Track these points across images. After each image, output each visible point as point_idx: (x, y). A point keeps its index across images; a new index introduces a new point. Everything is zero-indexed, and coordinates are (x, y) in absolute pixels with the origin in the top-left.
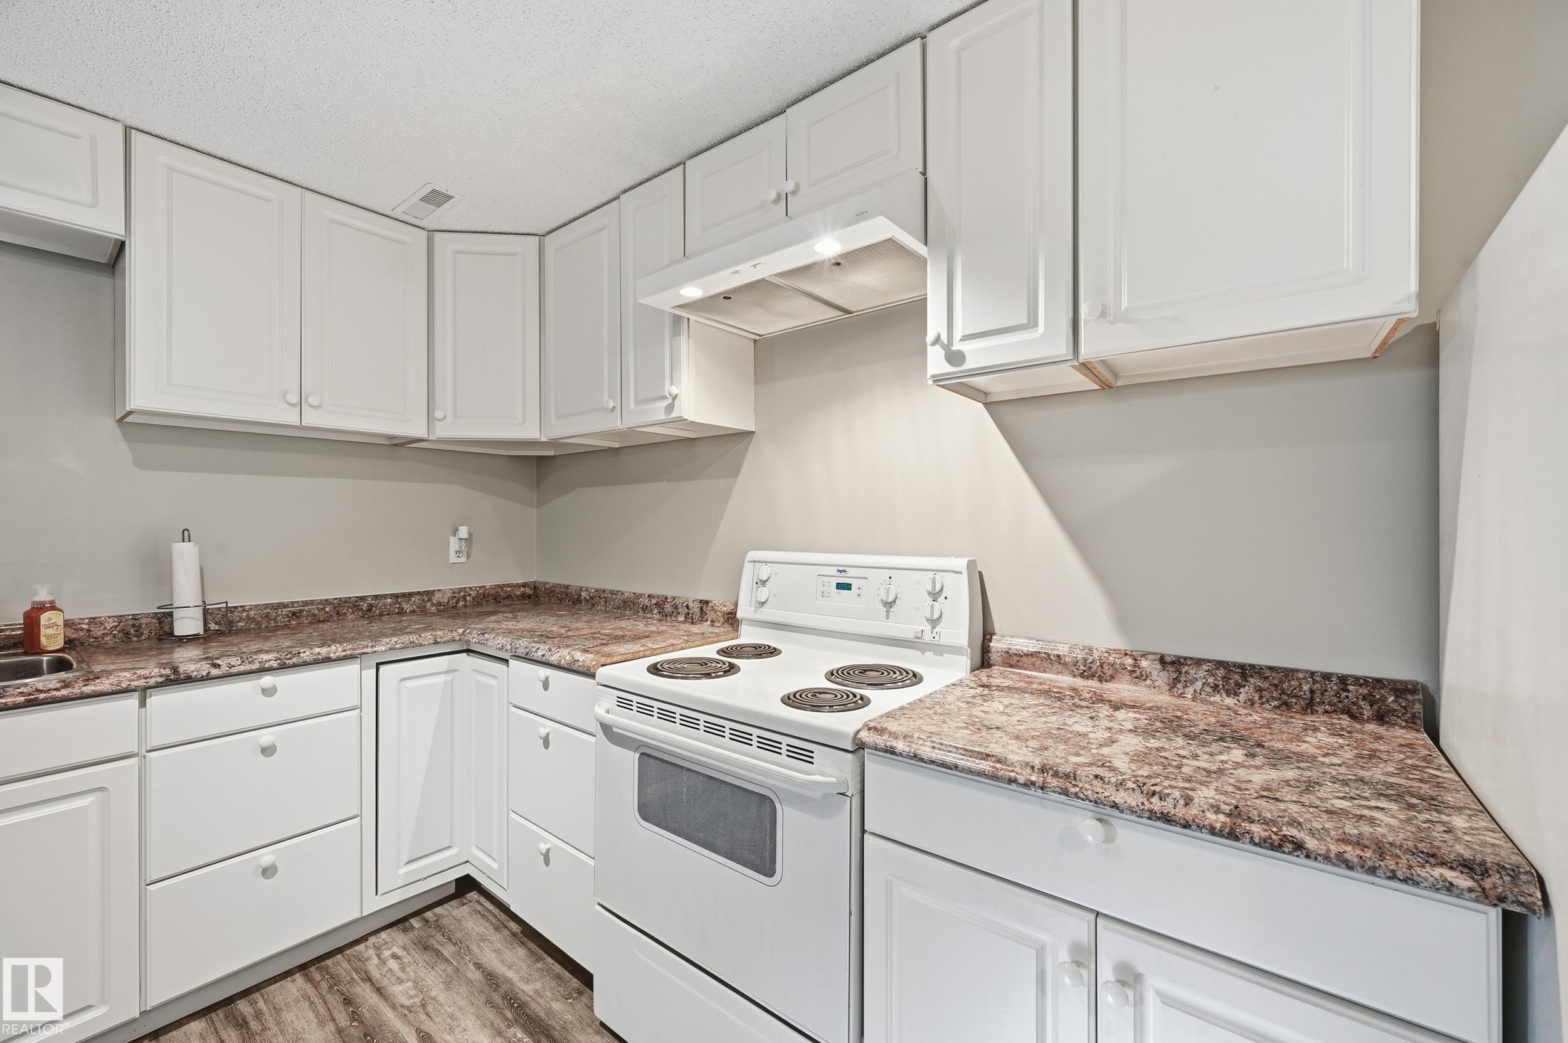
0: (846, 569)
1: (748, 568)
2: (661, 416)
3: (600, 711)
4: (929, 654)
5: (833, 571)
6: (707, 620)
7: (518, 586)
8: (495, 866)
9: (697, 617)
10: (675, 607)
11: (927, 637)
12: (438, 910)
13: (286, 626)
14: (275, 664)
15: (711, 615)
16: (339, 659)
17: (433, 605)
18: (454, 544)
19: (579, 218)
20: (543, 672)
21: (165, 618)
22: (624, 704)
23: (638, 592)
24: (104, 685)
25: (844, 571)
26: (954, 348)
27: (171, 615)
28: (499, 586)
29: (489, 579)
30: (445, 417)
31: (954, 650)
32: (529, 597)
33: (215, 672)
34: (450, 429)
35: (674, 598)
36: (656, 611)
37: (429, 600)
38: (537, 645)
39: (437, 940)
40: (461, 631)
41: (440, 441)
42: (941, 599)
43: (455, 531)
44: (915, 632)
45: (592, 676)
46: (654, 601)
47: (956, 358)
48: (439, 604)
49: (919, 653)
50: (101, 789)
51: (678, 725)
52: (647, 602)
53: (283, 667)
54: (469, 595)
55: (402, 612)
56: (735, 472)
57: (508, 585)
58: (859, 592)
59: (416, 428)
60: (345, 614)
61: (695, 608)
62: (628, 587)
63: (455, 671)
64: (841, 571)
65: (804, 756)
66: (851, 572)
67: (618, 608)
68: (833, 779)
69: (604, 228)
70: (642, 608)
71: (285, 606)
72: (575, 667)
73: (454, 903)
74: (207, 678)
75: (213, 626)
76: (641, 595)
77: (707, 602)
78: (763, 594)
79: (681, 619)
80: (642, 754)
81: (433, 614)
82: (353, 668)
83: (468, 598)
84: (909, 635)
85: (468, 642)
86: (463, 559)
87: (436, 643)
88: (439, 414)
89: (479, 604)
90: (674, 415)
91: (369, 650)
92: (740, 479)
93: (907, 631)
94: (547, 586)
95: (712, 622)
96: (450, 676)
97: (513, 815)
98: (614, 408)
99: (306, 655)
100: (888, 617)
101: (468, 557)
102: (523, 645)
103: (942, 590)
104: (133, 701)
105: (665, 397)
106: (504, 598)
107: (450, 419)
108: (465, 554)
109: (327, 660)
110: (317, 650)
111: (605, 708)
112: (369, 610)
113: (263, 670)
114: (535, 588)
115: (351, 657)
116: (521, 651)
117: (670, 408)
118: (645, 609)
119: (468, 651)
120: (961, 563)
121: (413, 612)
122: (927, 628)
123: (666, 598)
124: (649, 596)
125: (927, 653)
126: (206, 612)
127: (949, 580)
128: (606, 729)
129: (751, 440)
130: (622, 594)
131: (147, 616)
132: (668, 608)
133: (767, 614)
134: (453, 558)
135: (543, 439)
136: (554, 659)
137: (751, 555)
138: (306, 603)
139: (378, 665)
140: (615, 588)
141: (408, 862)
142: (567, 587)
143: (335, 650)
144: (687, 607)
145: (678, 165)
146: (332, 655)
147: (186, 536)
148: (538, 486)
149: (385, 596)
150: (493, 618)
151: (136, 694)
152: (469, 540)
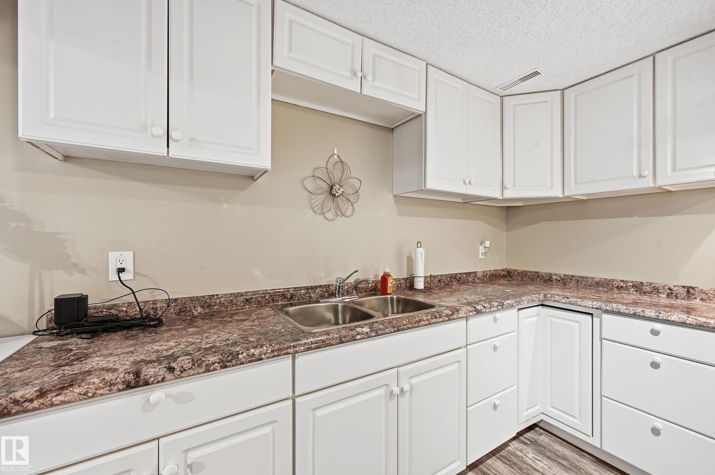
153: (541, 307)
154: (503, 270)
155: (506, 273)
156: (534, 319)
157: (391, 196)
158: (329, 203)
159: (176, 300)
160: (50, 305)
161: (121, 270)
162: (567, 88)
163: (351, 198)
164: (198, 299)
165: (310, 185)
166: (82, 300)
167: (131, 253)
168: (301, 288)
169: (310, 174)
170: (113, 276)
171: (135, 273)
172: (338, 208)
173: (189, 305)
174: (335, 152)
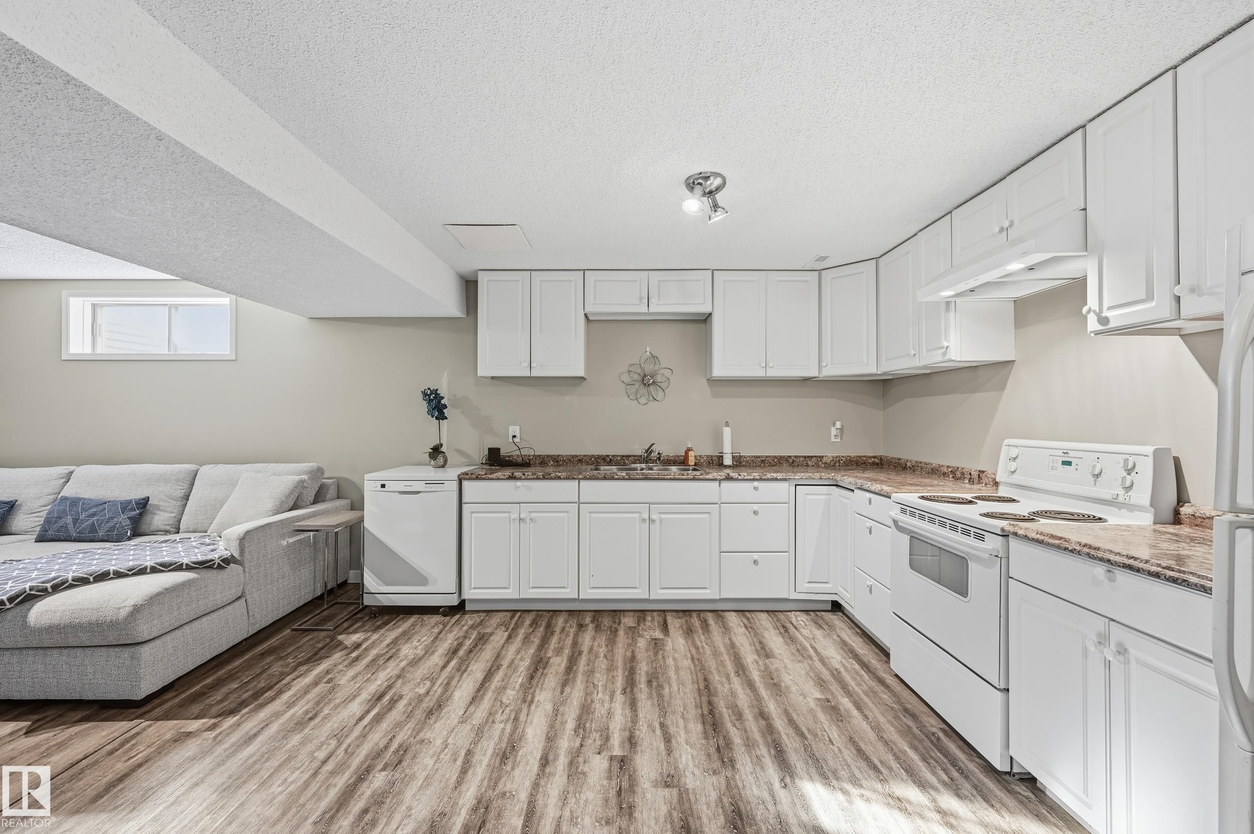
0: (1068, 451)
1: (1004, 449)
2: (940, 359)
3: (892, 513)
4: (1124, 511)
5: (1060, 453)
6: (982, 483)
7: (871, 457)
8: (849, 596)
9: (976, 481)
10: (963, 474)
11: (1121, 499)
12: (823, 613)
13: (760, 466)
14: (758, 478)
15: (985, 480)
16: (780, 480)
17: (823, 463)
18: (834, 431)
19: (897, 246)
20: (868, 495)
21: (721, 458)
22: (903, 511)
23: (941, 464)
24: (710, 476)
25: (1067, 453)
26: (1103, 315)
27: (722, 456)
28: (859, 456)
29: (853, 453)
30: (827, 366)
31: (1140, 508)
32: (877, 464)
33: (740, 477)
34: (830, 371)
35: (963, 469)
36: (951, 476)
37: (821, 461)
38: (866, 482)
39: (821, 622)
40: (833, 474)
41: (824, 377)
42: (1133, 474)
43: (834, 424)
44: (1113, 495)
45: (890, 497)
46: (950, 470)
47: (1104, 321)
48: (826, 463)
49: (1117, 510)
50: (709, 513)
51: (926, 522)
52: (945, 470)
53: (761, 479)
54: (842, 460)
55: (807, 465)
56: (1002, 387)
57: (864, 456)
58: (1077, 467)
59: (812, 372)
60: (782, 464)
61: (975, 475)
62: (935, 461)
63: (830, 494)
64: (1066, 453)
65: (981, 538)
66: (1071, 454)
67: (929, 473)
68: (990, 547)
69: (909, 252)
70: (943, 474)
71: (759, 457)
72: (882, 493)
73: (830, 613)
74: (737, 479)
75: (735, 463)
76: (943, 466)
77: (983, 472)
78: (1013, 466)
79: (967, 481)
80: (911, 536)
81: (822, 468)
82: (785, 485)
83: (841, 462)
84: (1109, 497)
85: (836, 480)
86: (839, 440)
87: (821, 478)
88: (824, 364)
89: (847, 465)
90: (947, 358)
91: (792, 477)
92: (1006, 391)
93: (1107, 494)
94: (888, 459)
95: (986, 484)
96: (828, 497)
97: (856, 568)
98: (915, 354)
99: (769, 476)
100: (1095, 484)
101: (841, 439)
102: (860, 482)
103: (1134, 467)
104: (717, 483)
105: (943, 347)
106: (862, 464)
107: (829, 366)
108: (839, 437)
109: (776, 479)
110: (772, 474)
111: (895, 513)
112: (793, 463)
113: (754, 480)
114: (881, 459)
115: (785, 480)
116: (859, 485)
117: (945, 354)
118: (944, 474)
119: (837, 485)
120: (1149, 450)
121: (813, 466)
122: (1121, 492)
123: (958, 468)
124: (948, 467)
125: (1122, 510)
126: (733, 457)
127: (1139, 461)
128: (895, 522)
129: (1012, 367)
130: (932, 465)
131: (715, 456)
132: (958, 474)
133: (1016, 479)
134: (833, 439)
135: (879, 373)
136: (873, 489)
137: (1007, 442)
138: (767, 457)
139: (796, 485)
140: (927, 461)
141: (809, 582)
142: (899, 459)
143: (779, 476)
144: (970, 474)
145: (948, 213)
146: (778, 477)
147: (727, 424)
148: (883, 397)
149: (800, 457)
150: (852, 471)
151: (718, 482)
152: (841, 430)
153: (835, 487)
154: (874, 457)
155: (877, 460)
156: (824, 497)
157: (705, 380)
158: (643, 390)
159: (540, 456)
160: (486, 453)
161: (514, 436)
162: (881, 256)
163: (663, 385)
164: (551, 456)
165: (626, 378)
166: (498, 450)
167: (519, 427)
168: (618, 456)
169: (626, 369)
170: (511, 440)
171: (521, 439)
172: (649, 393)
173: (546, 459)
174: (648, 350)
